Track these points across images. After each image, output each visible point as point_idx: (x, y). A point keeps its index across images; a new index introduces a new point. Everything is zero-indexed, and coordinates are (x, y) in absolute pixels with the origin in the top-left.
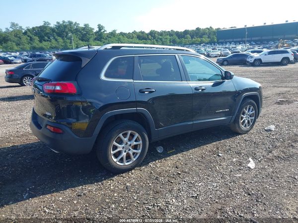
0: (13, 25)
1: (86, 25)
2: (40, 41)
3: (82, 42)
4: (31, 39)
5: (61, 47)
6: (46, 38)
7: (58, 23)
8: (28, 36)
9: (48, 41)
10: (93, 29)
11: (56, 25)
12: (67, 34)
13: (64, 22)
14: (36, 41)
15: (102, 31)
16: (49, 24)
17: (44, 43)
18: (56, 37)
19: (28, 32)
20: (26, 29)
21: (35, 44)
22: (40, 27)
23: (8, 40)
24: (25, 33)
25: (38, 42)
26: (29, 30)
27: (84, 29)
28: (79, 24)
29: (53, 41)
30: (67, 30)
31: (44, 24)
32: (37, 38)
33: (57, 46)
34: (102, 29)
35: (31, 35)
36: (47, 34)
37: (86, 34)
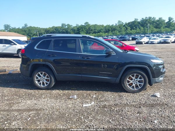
0: (119, 21)
1: (160, 18)
2: (131, 30)
3: (156, 29)
4: (127, 29)
5: (142, 33)
6: (135, 28)
7: (142, 19)
8: (125, 27)
9: (135, 29)
10: (165, 20)
11: (141, 20)
12: (147, 24)
13: (146, 18)
14: (129, 29)
15: (171, 21)
16: (137, 20)
17: (133, 30)
18: (140, 27)
19: (126, 25)
20: (125, 23)
21: (128, 31)
22: (133, 22)
23: (115, 30)
24: (124, 26)
25: (130, 30)
26: (126, 24)
27: (158, 21)
28: (155, 18)
29: (138, 29)
30: (147, 22)
31: (135, 20)
32: (129, 28)
33: (140, 32)
34: (172, 20)
35: (127, 27)
36: (135, 26)
37: (159, 24)
